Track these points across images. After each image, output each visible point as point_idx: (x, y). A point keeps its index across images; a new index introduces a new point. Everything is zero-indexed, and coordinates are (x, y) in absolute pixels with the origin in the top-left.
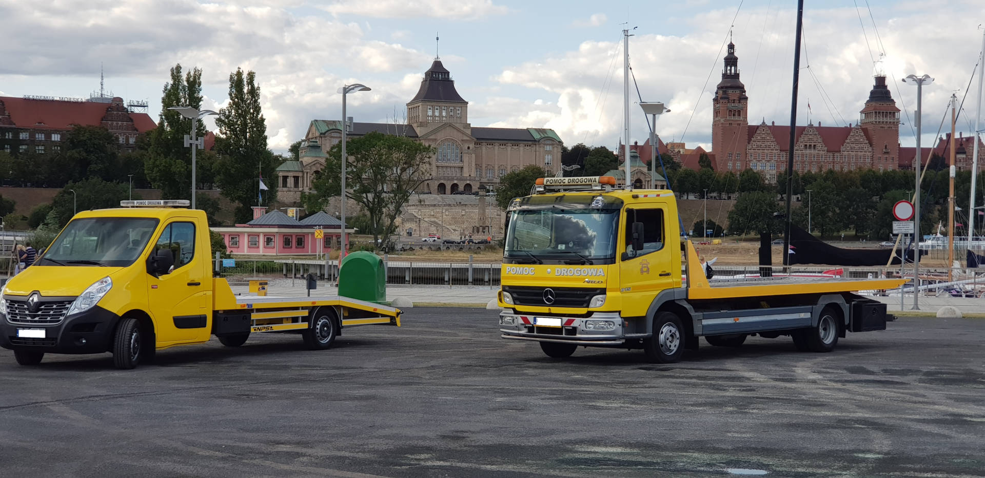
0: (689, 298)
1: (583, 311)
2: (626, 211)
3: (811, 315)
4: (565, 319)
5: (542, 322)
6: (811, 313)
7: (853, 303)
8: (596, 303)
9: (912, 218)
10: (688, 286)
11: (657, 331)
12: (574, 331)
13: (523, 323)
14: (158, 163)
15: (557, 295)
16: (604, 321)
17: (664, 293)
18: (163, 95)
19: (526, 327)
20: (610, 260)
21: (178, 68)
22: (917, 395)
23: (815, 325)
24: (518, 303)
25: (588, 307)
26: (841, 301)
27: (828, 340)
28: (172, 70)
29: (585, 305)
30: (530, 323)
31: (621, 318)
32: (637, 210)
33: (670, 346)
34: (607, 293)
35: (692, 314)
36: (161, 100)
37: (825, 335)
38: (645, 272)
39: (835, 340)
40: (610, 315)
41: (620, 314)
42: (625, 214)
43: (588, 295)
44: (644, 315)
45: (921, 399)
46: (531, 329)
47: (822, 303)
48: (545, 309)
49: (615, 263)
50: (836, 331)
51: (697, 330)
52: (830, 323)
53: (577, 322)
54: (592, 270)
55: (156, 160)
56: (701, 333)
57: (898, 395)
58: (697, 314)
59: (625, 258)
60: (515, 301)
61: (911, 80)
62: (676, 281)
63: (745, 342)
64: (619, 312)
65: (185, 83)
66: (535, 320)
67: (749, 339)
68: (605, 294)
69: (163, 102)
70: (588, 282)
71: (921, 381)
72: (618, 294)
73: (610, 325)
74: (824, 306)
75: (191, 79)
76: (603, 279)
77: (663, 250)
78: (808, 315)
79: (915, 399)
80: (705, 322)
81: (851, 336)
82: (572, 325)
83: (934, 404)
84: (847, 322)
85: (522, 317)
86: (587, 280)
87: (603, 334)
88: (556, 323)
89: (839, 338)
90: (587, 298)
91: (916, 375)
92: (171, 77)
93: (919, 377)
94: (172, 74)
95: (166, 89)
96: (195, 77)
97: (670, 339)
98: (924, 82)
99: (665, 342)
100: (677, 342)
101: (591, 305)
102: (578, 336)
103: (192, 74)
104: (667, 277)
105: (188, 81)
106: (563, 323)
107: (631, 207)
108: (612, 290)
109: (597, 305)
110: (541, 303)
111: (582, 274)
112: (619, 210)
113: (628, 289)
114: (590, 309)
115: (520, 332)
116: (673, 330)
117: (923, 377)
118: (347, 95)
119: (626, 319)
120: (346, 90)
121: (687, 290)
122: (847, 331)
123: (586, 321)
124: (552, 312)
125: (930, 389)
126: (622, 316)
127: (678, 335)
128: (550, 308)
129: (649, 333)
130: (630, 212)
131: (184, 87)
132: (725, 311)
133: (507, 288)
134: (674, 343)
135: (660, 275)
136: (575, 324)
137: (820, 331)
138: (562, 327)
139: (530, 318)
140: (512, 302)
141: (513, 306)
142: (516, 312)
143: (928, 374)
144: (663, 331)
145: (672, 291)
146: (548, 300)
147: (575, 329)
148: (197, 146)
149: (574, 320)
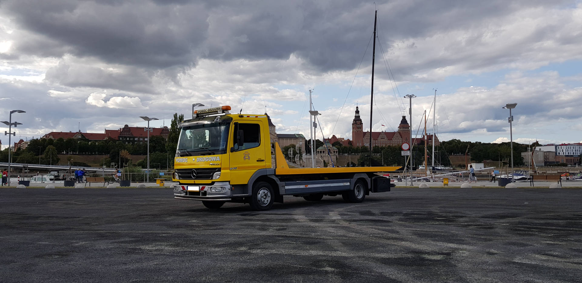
0: (276, 174)
1: (209, 181)
2: (234, 124)
3: (350, 184)
4: (201, 186)
5: (191, 188)
6: (350, 183)
7: (373, 178)
8: (216, 176)
9: (409, 149)
10: (276, 167)
11: (255, 192)
12: (205, 193)
13: (182, 189)
14: (170, 145)
15: (198, 173)
16: (221, 187)
17: (260, 171)
18: (171, 123)
19: (184, 192)
20: (224, 151)
21: (176, 114)
22: (393, 232)
23: (352, 188)
24: (181, 179)
25: (212, 179)
26: (365, 176)
27: (360, 197)
28: (174, 115)
29: (210, 178)
30: (185, 190)
31: (230, 185)
32: (240, 124)
33: (264, 201)
34: (221, 171)
35: (278, 183)
36: (170, 125)
37: (359, 193)
38: (247, 159)
39: (364, 196)
40: (224, 183)
41: (229, 183)
42: (233, 126)
43: (212, 172)
44: (247, 183)
45: (394, 235)
46: (186, 193)
47: (356, 177)
48: (192, 181)
49: (226, 153)
50: (364, 192)
51: (282, 191)
52: (361, 188)
53: (207, 188)
54: (214, 157)
55: (169, 144)
56: (284, 193)
57: (380, 231)
58: (281, 183)
59: (232, 150)
60: (179, 176)
61: (407, 97)
62: (268, 164)
63: (322, 199)
64: (229, 182)
65: (179, 119)
66: (187, 188)
67: (325, 197)
68: (220, 171)
69: (171, 125)
70: (212, 165)
71: (401, 220)
72: (228, 171)
73: (224, 189)
74: (357, 179)
75: (180, 118)
76: (219, 163)
77: (259, 147)
78: (348, 184)
79: (390, 235)
80: (287, 187)
81: (372, 195)
82: (204, 190)
83: (402, 240)
84: (369, 187)
85: (182, 186)
86: (211, 164)
87: (219, 195)
88: (196, 189)
89: (366, 196)
90: (211, 174)
91: (399, 215)
92: (174, 117)
93: (400, 217)
94: (174, 116)
95: (172, 121)
96: (182, 117)
97: (265, 197)
98: (412, 97)
99: (261, 199)
100: (269, 199)
101: (214, 178)
102: (207, 196)
103: (181, 116)
104: (262, 162)
105: (179, 118)
106: (200, 189)
107: (236, 121)
108: (225, 169)
109: (217, 178)
110: (190, 178)
111: (209, 160)
112: (229, 124)
113: (235, 168)
114: (213, 180)
115: (182, 195)
116: (266, 192)
117: (402, 217)
118: (194, 107)
119: (233, 185)
120: (194, 106)
121: (275, 170)
122: (370, 192)
123: (211, 187)
124: (196, 183)
125: (404, 226)
126: (231, 184)
127: (269, 194)
128: (195, 180)
129: (250, 193)
130: (236, 124)
131: (178, 120)
132: (299, 181)
133: (176, 171)
134: (266, 199)
135: (257, 161)
136: (206, 189)
137: (355, 192)
138: (200, 191)
139: (185, 186)
140: (178, 178)
141: (178, 181)
142: (180, 184)
143: (406, 215)
144: (260, 192)
145: (265, 170)
146: (194, 176)
147: (206, 192)
148: (150, 131)
149: (205, 187)
